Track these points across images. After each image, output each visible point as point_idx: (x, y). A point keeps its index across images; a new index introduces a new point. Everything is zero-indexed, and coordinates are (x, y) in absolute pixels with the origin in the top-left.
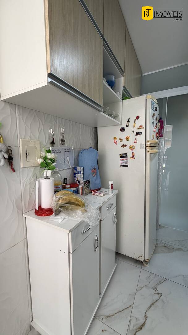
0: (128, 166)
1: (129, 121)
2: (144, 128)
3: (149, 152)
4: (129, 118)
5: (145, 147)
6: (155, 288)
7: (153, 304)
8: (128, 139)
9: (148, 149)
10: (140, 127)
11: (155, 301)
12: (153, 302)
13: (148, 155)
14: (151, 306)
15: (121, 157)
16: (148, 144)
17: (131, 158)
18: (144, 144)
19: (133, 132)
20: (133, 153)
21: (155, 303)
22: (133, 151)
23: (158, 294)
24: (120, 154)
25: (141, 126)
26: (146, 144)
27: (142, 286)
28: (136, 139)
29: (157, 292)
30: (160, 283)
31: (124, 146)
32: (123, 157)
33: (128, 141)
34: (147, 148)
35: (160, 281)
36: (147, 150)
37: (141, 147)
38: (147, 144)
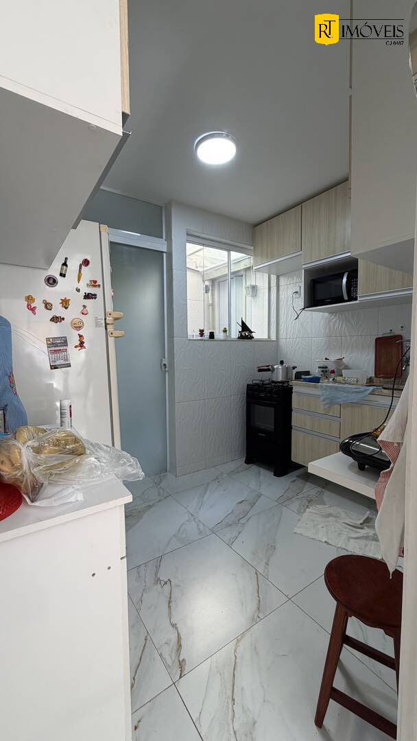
0: (70, 366)
1: (65, 264)
2: (99, 286)
3: (113, 335)
4: (66, 259)
5: (104, 325)
6: (158, 581)
7: (170, 602)
8: (65, 303)
9: (110, 328)
10: (94, 284)
11: (169, 596)
12: (168, 599)
13: (111, 340)
14: (170, 607)
15: (49, 346)
16: (109, 320)
17: (76, 347)
18: (102, 319)
19: (78, 290)
20: (80, 336)
21: (170, 598)
22: (81, 332)
23: (166, 583)
24: (48, 339)
25: (95, 282)
26: (105, 319)
27: (140, 595)
28: (84, 306)
29: (163, 583)
30: (158, 567)
31: (56, 319)
32: (56, 345)
33: (66, 308)
34: (108, 326)
35: (156, 567)
36: (108, 330)
37: (97, 325)
38: (107, 318)
